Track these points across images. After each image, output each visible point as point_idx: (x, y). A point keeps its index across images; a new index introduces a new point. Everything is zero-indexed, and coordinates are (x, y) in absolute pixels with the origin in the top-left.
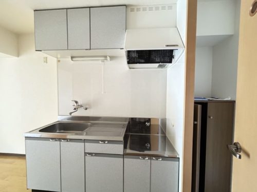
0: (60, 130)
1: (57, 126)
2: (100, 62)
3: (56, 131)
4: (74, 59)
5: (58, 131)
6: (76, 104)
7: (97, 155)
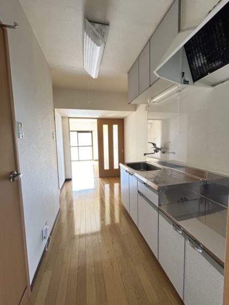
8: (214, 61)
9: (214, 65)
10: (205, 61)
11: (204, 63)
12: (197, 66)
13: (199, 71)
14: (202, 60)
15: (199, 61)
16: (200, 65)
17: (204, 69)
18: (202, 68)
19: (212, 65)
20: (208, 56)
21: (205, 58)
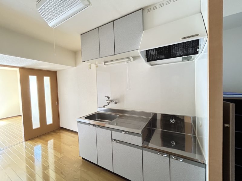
0: (98, 119)
1: (96, 116)
2: (125, 63)
3: (96, 119)
4: (106, 64)
5: (97, 119)
6: (108, 99)
7: (120, 142)
8: (161, 55)
9: (160, 57)
10: (156, 53)
11: (155, 54)
12: (151, 54)
13: (152, 57)
14: (154, 52)
15: (153, 52)
16: (153, 54)
17: (155, 57)
18: (154, 55)
19: (159, 57)
20: (158, 51)
21: (156, 51)
